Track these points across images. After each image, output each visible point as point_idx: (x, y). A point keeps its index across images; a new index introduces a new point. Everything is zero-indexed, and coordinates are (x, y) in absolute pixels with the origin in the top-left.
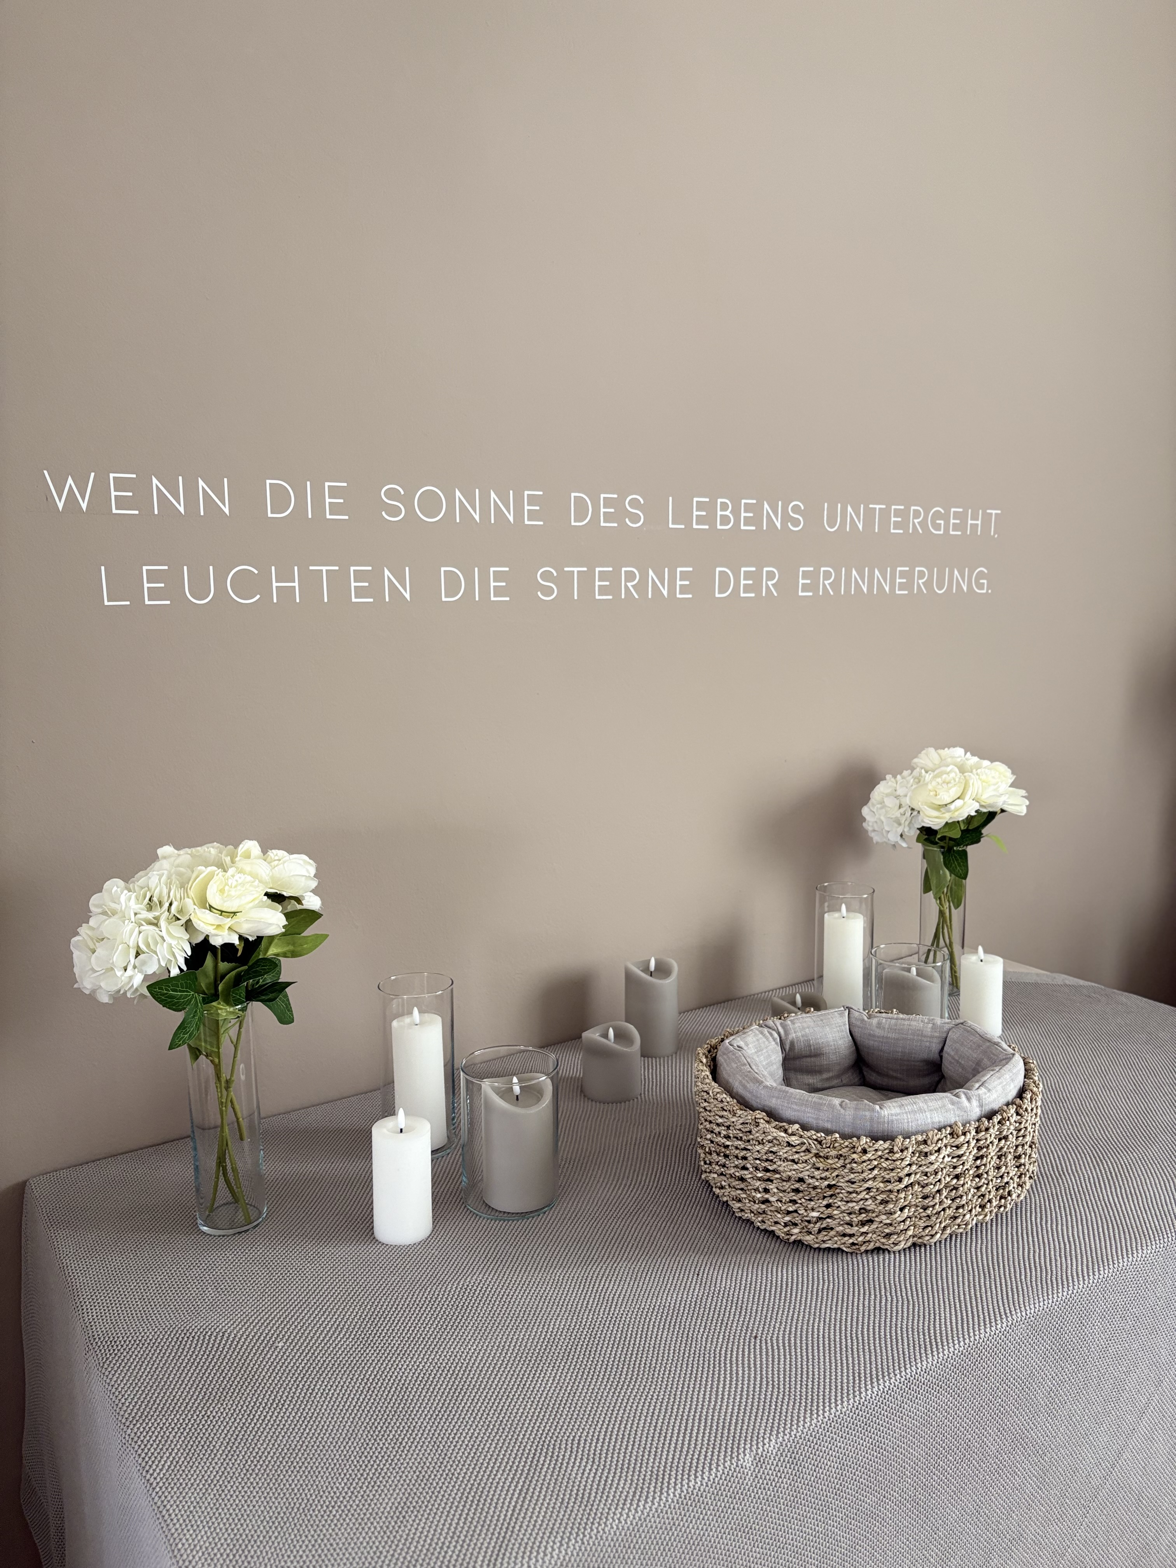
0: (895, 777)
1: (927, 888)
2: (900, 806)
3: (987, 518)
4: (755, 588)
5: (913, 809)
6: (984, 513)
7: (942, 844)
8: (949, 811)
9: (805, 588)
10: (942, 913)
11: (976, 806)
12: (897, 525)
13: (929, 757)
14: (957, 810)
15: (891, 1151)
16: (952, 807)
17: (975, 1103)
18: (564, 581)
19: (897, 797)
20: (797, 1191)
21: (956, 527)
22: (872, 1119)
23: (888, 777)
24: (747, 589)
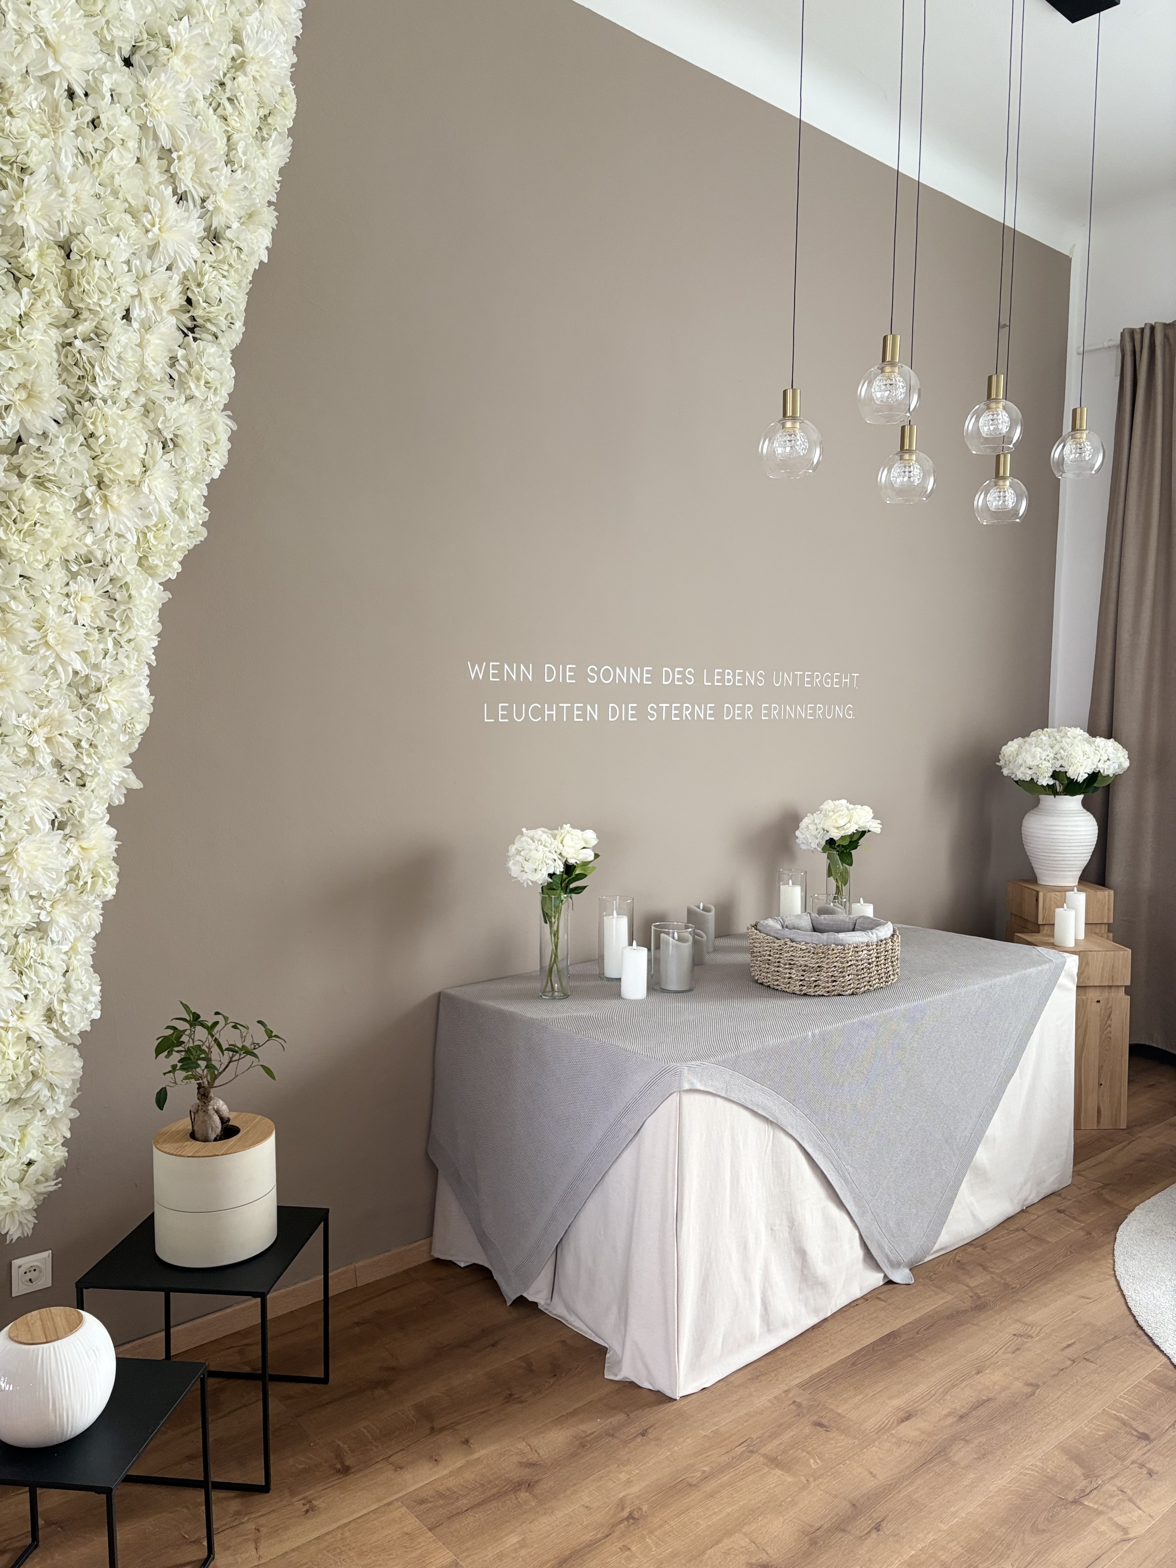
0: (813, 814)
1: (830, 874)
2: (817, 829)
3: (852, 678)
4: (742, 715)
5: (824, 830)
6: (851, 675)
7: (838, 849)
8: (844, 829)
9: (765, 715)
10: (837, 887)
11: (857, 827)
12: (808, 682)
13: (829, 805)
14: (847, 829)
15: (844, 950)
16: (845, 827)
17: (875, 936)
18: (659, 710)
19: (816, 824)
20: (804, 971)
21: (837, 683)
22: (834, 939)
23: (809, 815)
24: (739, 715)
